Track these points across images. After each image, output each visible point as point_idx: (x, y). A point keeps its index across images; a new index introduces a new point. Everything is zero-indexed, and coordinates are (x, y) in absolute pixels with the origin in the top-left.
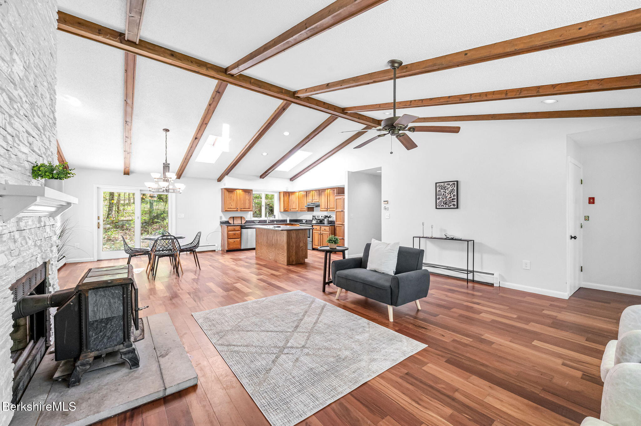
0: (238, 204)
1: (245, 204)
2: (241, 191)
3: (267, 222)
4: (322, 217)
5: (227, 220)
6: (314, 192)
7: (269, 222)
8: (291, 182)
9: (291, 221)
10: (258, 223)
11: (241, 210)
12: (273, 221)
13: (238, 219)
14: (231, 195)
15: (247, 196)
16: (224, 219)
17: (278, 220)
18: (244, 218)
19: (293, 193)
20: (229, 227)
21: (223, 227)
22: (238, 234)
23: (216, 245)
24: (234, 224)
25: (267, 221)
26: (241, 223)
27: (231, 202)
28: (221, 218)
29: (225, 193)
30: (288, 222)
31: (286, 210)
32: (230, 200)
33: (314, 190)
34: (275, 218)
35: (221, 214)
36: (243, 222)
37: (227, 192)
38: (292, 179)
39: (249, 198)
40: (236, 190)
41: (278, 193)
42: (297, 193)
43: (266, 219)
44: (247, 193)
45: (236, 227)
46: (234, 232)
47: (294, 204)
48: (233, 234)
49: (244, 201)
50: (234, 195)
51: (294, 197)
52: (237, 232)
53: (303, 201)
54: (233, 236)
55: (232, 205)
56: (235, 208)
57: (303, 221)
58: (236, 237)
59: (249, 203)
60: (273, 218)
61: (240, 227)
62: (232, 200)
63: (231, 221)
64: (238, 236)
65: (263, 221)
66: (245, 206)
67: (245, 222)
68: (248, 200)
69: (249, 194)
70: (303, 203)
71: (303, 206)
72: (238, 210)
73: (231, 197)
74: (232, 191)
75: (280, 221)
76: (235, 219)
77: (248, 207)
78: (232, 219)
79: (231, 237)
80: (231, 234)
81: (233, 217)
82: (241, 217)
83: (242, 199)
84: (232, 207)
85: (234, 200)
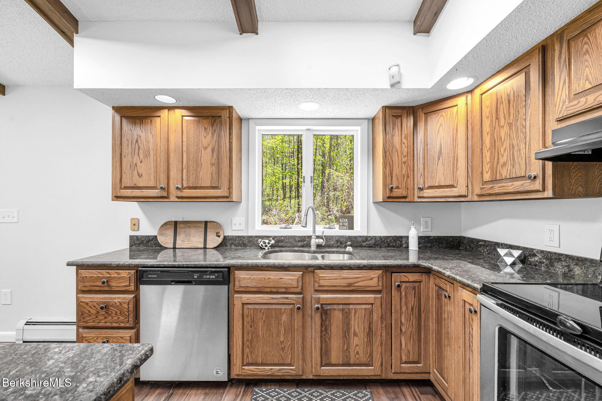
1: (198, 164)
2: (179, 113)
5: (155, 233)
8: (420, 36)
9: (430, 243)
11: (180, 194)
13: (193, 231)
14: (139, 131)
15: (203, 132)
16: (145, 229)
18: (217, 226)
19: (433, 106)
22: (120, 307)
25: (313, 242)
27: (136, 159)
28: (135, 224)
31: (397, 193)
32: (133, 154)
34: (350, 227)
36: (213, 241)
39: (214, 144)
40: (160, 113)
43: (307, 230)
45: (113, 273)
46: (105, 298)
47: (440, 162)
48: (95, 306)
49: (191, 157)
50: (149, 132)
51: (441, 125)
52: (115, 298)
53: (503, 133)
54: (97, 317)
55: (140, 172)
56: (154, 186)
57: (502, 252)
58: (105, 322)
59: (212, 165)
60: (345, 228)
61: (129, 273)
62: (141, 152)
63: (166, 240)
64: (119, 318)
65: (299, 241)
66: (197, 178)
67: (220, 240)
68: (209, 149)
69: (213, 125)
70: (507, 144)
71: (504, 164)
72: (165, 194)
73: (137, 141)
74: (142, 115)
75: (373, 242)
76: (181, 228)
77: (211, 183)
78: (170, 233)
79: (88, 318)
80: (87, 304)
81: (176, 223)
82: (203, 225)
83: (185, 148)
84: (141, 183)
85: (147, 153)
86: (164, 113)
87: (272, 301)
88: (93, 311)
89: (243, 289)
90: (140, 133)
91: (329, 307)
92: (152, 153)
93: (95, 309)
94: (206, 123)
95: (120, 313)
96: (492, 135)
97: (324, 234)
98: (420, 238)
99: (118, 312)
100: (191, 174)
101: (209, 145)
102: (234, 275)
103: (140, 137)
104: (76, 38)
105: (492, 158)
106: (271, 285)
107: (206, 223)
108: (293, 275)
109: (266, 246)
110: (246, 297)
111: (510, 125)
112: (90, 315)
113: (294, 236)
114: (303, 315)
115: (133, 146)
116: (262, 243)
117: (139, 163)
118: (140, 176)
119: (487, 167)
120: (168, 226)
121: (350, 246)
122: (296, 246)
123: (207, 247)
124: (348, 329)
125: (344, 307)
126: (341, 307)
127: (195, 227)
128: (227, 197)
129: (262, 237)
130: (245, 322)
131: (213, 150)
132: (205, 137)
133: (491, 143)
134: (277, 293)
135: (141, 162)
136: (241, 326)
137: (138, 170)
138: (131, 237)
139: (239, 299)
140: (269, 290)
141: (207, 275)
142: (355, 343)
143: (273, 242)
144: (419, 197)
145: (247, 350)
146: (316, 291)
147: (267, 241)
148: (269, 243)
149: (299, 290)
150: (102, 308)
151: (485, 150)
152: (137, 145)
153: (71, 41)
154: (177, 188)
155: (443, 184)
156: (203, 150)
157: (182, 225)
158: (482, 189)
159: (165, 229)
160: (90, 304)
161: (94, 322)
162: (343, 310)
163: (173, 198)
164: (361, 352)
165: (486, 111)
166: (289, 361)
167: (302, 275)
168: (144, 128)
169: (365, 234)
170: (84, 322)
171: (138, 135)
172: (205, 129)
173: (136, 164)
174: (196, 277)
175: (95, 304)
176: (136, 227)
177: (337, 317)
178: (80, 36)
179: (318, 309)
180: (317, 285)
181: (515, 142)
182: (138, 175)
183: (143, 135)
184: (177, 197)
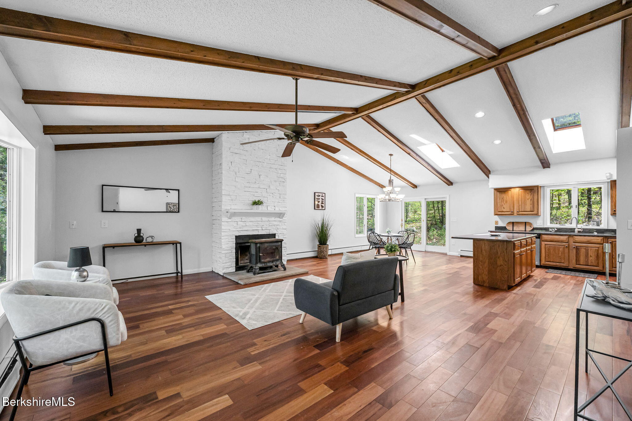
0: (514, 206)
2: (518, 189)
5: (505, 226)
10: (556, 231)
11: (518, 213)
12: (590, 231)
13: (520, 225)
15: (527, 195)
16: (501, 224)
18: (530, 224)
24: (513, 230)
25: (576, 230)
26: (526, 231)
27: (503, 204)
28: (497, 223)
32: (502, 202)
35: (495, 218)
36: (529, 229)
37: (498, 193)
41: (607, 184)
49: (523, 202)
50: (507, 195)
55: (504, 207)
56: (509, 211)
59: (531, 204)
60: (596, 226)
62: (504, 201)
63: (510, 228)
65: (569, 229)
66: (525, 209)
67: (532, 228)
68: (529, 200)
69: (531, 192)
72: (513, 213)
73: (503, 198)
74: (505, 191)
75: (610, 231)
77: (530, 210)
78: (511, 225)
81: (513, 223)
82: (524, 223)
83: (520, 200)
84: (504, 210)
85: (506, 202)
86: (512, 190)
87: (556, 244)
89: (545, 240)
91: (579, 247)
92: (508, 201)
94: (528, 191)
97: (582, 228)
100: (523, 207)
101: (530, 198)
102: (542, 237)
104: (490, 175)
106: (555, 240)
107: (526, 223)
108: (564, 237)
109: (553, 231)
110: (546, 243)
113: (566, 228)
114: (569, 250)
116: (551, 230)
118: (504, 208)
120: (510, 223)
124: (588, 255)
125: (586, 248)
126: (585, 248)
128: (537, 214)
129: (551, 228)
130: (546, 250)
131: (531, 200)
134: (558, 242)
136: (544, 251)
138: (496, 227)
139: (543, 243)
140: (555, 241)
142: (591, 259)
143: (556, 229)
145: (547, 257)
146: (574, 242)
147: (553, 229)
148: (554, 230)
149: (567, 241)
153: (488, 177)
154: (518, 212)
156: (527, 200)
157: (515, 223)
159: (509, 225)
162: (585, 249)
163: (515, 215)
164: (593, 262)
166: (563, 262)
167: (568, 237)
168: (505, 194)
172: (528, 193)
177: (583, 251)
179: (574, 247)
180: (574, 240)
182: (503, 208)
183: (505, 197)
184: (517, 214)
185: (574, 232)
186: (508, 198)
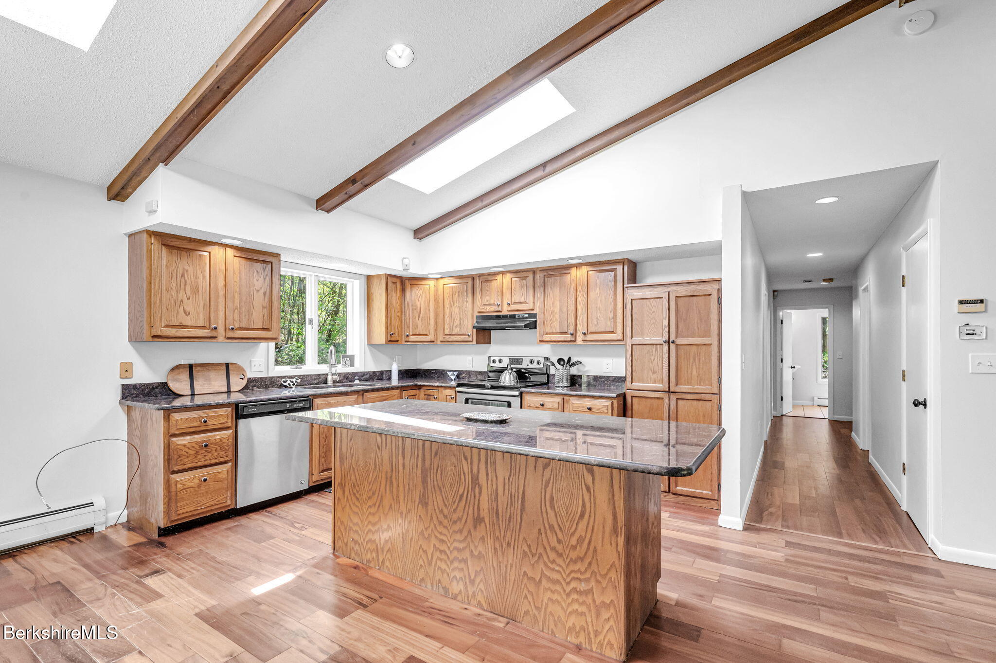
0: (217, 310)
1: (251, 308)
2: (230, 252)
3: (330, 383)
4: (531, 362)
5: (157, 380)
6: (508, 277)
7: (334, 382)
8: (416, 241)
9: (405, 374)
10: (298, 385)
12: (348, 378)
13: (212, 374)
14: (184, 264)
15: (256, 276)
16: (143, 375)
17: (364, 374)
18: (240, 370)
19: (416, 281)
20: (176, 416)
21: (136, 414)
22: (220, 444)
23: (99, 502)
24: (195, 397)
25: (330, 378)
26: (229, 392)
27: (182, 295)
28: (126, 369)
29: (149, 252)
30: (395, 381)
31: (395, 337)
32: (178, 290)
33: (510, 272)
34: (352, 365)
35: (130, 354)
36: (237, 384)
37: (164, 251)
38: (421, 233)
39: (265, 287)
40: (210, 248)
41: (364, 280)
42: (432, 283)
43: (323, 369)
44: (259, 266)
45: (211, 412)
46: (204, 437)
47: (420, 318)
48: (193, 447)
49: (244, 299)
50: (198, 267)
51: (420, 295)
52: (215, 435)
53: (456, 310)
54: (196, 457)
55: (188, 309)
56: (203, 325)
57: (450, 373)
58: (205, 461)
59: (264, 308)
60: (347, 366)
61: (227, 411)
62: (188, 288)
63: (180, 385)
64: (219, 454)
65: (315, 379)
66: (249, 320)
67: (244, 382)
68: (261, 293)
69: (265, 269)
70: (458, 316)
71: (456, 327)
72: (212, 334)
73: (183, 275)
74: (189, 247)
75: (367, 376)
76: (198, 372)
77: (263, 325)
78: (185, 376)
79: (186, 460)
80: (185, 446)
81: (190, 366)
82: (225, 367)
83: (237, 289)
84: (188, 321)
85: (196, 290)
86: (215, 250)
88: (191, 452)
90: (187, 267)
92: (199, 290)
93: (194, 449)
94: (257, 267)
95: (221, 449)
96: (450, 310)
98: (400, 371)
99: (219, 448)
100: (244, 314)
101: (261, 288)
103: (187, 271)
105: (450, 322)
107: (227, 365)
108: (351, 398)
111: (459, 308)
112: (188, 457)
113: (311, 375)
115: (179, 279)
117: (185, 300)
118: (187, 314)
119: (447, 327)
120: (181, 370)
121: (358, 379)
122: (313, 384)
123: (232, 390)
127: (215, 370)
130: (321, 439)
131: (265, 294)
132: (258, 281)
133: (449, 313)
135: (188, 299)
137: (185, 307)
138: (125, 388)
141: (296, 404)
143: (299, 380)
144: (406, 341)
145: (322, 460)
150: (201, 447)
151: (446, 317)
152: (183, 280)
154: (231, 329)
155: (421, 333)
156: (255, 292)
157: (199, 368)
158: (444, 338)
159: (178, 374)
160: (188, 445)
161: (192, 462)
163: (221, 338)
165: (446, 296)
167: (357, 397)
168: (191, 263)
169: (363, 370)
170: (181, 465)
171: (184, 269)
172: (258, 270)
173: (182, 301)
174: (288, 406)
175: (194, 445)
176: (127, 374)
178: (169, 169)
181: (461, 317)
182: (185, 312)
183: (190, 269)
184: (228, 338)
185: (326, 382)
186: (200, 277)
